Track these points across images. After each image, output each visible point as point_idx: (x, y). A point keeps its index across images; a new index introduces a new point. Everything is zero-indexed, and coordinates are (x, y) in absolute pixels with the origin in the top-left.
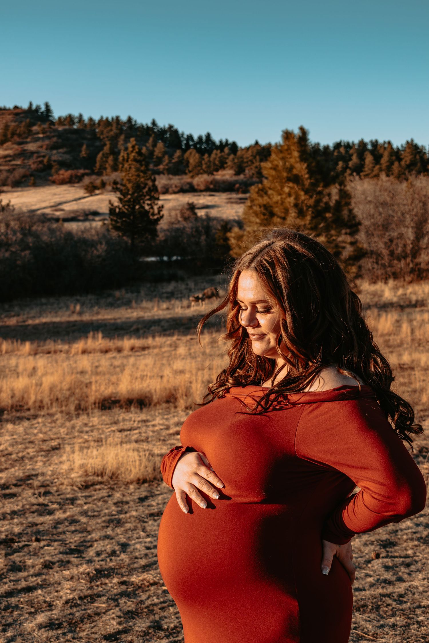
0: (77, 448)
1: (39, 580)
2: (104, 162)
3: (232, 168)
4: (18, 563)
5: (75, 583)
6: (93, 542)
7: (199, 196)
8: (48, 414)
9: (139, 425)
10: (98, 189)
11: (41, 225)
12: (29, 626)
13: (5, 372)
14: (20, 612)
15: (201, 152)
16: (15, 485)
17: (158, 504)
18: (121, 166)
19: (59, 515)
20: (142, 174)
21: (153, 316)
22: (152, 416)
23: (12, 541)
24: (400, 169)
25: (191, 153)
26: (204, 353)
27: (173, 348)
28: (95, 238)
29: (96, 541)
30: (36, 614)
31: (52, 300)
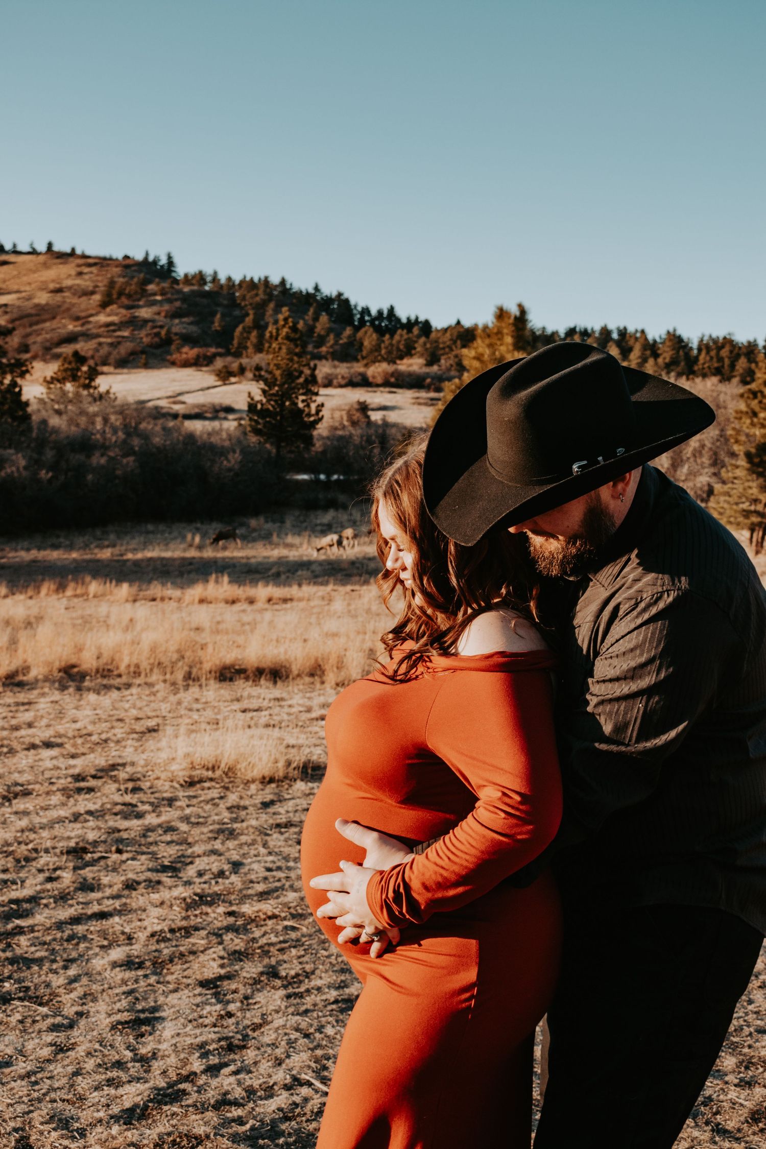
0: (182, 729)
1: (117, 904)
2: (245, 338)
3: (422, 356)
4: (91, 880)
5: (166, 911)
6: (194, 857)
7: (375, 392)
8: (146, 684)
9: (270, 705)
10: (235, 376)
11: (152, 422)
12: (99, 963)
13: (90, 623)
14: (88, 945)
15: (380, 331)
16: (94, 777)
17: (288, 812)
18: (267, 345)
19: (151, 820)
20: (296, 358)
21: (301, 556)
22: (289, 693)
23: (85, 850)
24: (656, 369)
25: (366, 332)
26: (368, 611)
27: (326, 602)
28: (227, 444)
29: (199, 856)
30: (110, 948)
31: (161, 527)
